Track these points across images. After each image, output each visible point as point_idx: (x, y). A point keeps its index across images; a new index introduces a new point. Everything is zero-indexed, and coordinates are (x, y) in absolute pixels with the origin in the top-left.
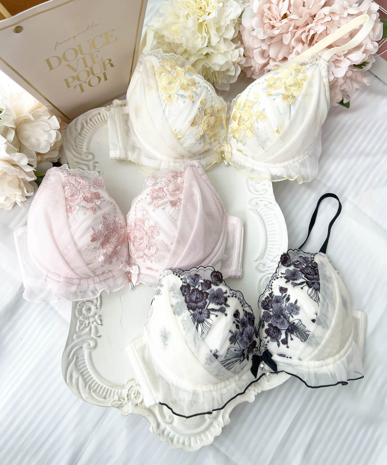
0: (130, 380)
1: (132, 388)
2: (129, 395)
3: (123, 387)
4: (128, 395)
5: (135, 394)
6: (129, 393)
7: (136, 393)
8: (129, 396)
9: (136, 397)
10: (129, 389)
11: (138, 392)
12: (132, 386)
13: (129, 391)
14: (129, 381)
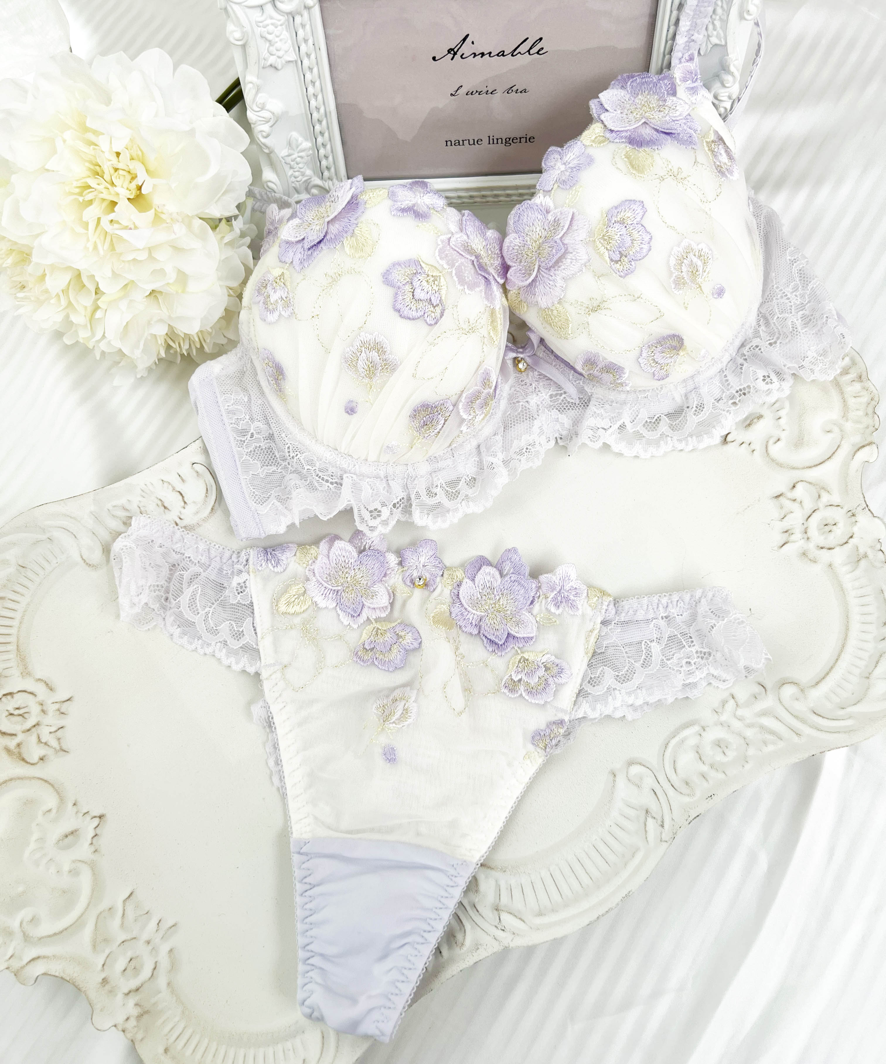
0: (47, 685)
1: (31, 697)
2: (12, 697)
3: (26, 673)
4: (11, 694)
5: (18, 709)
6: (15, 695)
7: (21, 712)
8: (9, 697)
9: (11, 714)
10: (25, 691)
11: (26, 715)
12: (35, 696)
13: (20, 693)
14: (45, 682)
